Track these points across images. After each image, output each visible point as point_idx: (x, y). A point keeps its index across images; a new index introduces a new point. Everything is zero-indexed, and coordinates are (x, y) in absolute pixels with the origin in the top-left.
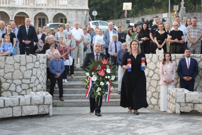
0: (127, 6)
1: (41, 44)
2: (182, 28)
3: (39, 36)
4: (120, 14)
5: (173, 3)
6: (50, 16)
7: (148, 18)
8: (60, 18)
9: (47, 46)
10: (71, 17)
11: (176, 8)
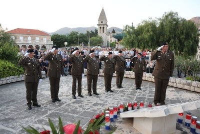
0: (66, 43)
1: (39, 55)
2: (84, 51)
3: (39, 53)
4: (64, 46)
5: (80, 43)
6: (40, 46)
7: (72, 47)
8: (44, 47)
9: (41, 56)
10: (47, 47)
11: (81, 44)
